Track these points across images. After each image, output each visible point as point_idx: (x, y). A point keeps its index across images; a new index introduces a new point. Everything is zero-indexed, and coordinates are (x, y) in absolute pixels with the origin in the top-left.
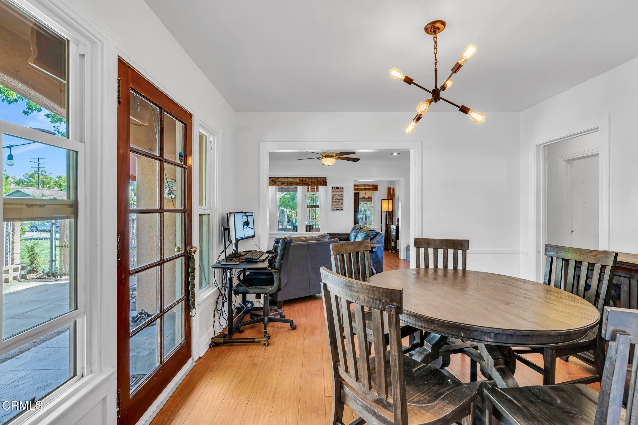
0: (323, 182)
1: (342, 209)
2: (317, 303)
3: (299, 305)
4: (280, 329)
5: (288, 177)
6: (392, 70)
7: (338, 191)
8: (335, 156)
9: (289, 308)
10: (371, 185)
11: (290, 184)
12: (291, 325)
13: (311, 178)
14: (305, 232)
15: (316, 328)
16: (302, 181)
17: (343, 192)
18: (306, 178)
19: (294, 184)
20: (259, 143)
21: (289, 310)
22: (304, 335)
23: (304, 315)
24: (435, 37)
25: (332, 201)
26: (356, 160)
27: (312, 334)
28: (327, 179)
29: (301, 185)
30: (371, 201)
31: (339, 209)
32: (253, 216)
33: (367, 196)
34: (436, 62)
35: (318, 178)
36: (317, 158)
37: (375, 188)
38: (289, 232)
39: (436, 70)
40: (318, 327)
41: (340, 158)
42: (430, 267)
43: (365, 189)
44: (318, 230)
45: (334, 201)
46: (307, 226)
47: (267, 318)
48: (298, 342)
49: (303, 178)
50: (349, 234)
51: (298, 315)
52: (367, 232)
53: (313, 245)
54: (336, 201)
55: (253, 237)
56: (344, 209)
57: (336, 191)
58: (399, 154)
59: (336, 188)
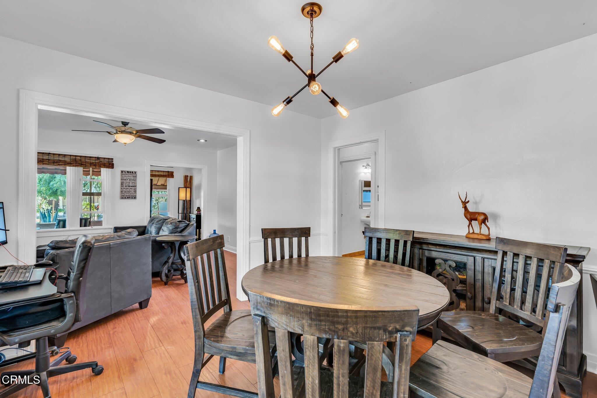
0: (109, 164)
1: (135, 198)
2: (123, 321)
3: (94, 331)
4: (71, 382)
5: (50, 154)
6: (272, 38)
7: (130, 176)
8: (135, 133)
9: (76, 342)
10: (166, 171)
11: (53, 163)
12: (93, 369)
13: (90, 157)
14: (78, 227)
15: (135, 360)
16: (75, 160)
17: (136, 177)
18: (81, 156)
19: (60, 163)
20: (18, 91)
21: (79, 345)
22: (119, 377)
23: (108, 346)
24: (311, 20)
25: (122, 188)
26: (161, 141)
27: (132, 371)
28: (114, 160)
29: (74, 166)
30: (166, 189)
31: (131, 197)
32: (3, 208)
33: (159, 184)
34: (312, 47)
35: (100, 158)
36: (107, 132)
37: (170, 175)
38: (52, 228)
39: (312, 55)
40: (138, 358)
41: (140, 136)
42: (286, 258)
43: (158, 175)
44: (99, 223)
45: (124, 187)
46: (81, 220)
47: (45, 373)
48: (114, 393)
49: (76, 156)
50: (145, 227)
51: (97, 348)
52: (175, 223)
53: (116, 245)
54: (127, 187)
55: (5, 243)
56: (137, 197)
57: (126, 176)
58: (206, 141)
59: (126, 172)
